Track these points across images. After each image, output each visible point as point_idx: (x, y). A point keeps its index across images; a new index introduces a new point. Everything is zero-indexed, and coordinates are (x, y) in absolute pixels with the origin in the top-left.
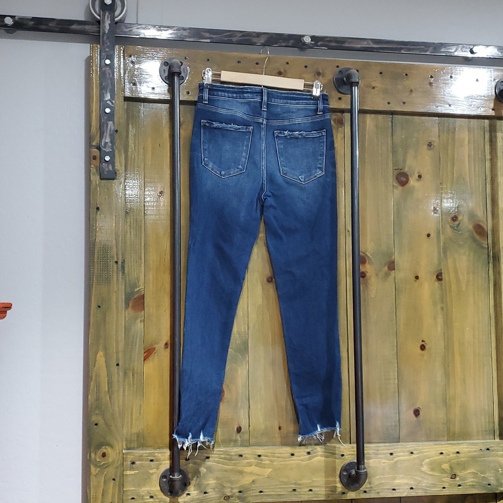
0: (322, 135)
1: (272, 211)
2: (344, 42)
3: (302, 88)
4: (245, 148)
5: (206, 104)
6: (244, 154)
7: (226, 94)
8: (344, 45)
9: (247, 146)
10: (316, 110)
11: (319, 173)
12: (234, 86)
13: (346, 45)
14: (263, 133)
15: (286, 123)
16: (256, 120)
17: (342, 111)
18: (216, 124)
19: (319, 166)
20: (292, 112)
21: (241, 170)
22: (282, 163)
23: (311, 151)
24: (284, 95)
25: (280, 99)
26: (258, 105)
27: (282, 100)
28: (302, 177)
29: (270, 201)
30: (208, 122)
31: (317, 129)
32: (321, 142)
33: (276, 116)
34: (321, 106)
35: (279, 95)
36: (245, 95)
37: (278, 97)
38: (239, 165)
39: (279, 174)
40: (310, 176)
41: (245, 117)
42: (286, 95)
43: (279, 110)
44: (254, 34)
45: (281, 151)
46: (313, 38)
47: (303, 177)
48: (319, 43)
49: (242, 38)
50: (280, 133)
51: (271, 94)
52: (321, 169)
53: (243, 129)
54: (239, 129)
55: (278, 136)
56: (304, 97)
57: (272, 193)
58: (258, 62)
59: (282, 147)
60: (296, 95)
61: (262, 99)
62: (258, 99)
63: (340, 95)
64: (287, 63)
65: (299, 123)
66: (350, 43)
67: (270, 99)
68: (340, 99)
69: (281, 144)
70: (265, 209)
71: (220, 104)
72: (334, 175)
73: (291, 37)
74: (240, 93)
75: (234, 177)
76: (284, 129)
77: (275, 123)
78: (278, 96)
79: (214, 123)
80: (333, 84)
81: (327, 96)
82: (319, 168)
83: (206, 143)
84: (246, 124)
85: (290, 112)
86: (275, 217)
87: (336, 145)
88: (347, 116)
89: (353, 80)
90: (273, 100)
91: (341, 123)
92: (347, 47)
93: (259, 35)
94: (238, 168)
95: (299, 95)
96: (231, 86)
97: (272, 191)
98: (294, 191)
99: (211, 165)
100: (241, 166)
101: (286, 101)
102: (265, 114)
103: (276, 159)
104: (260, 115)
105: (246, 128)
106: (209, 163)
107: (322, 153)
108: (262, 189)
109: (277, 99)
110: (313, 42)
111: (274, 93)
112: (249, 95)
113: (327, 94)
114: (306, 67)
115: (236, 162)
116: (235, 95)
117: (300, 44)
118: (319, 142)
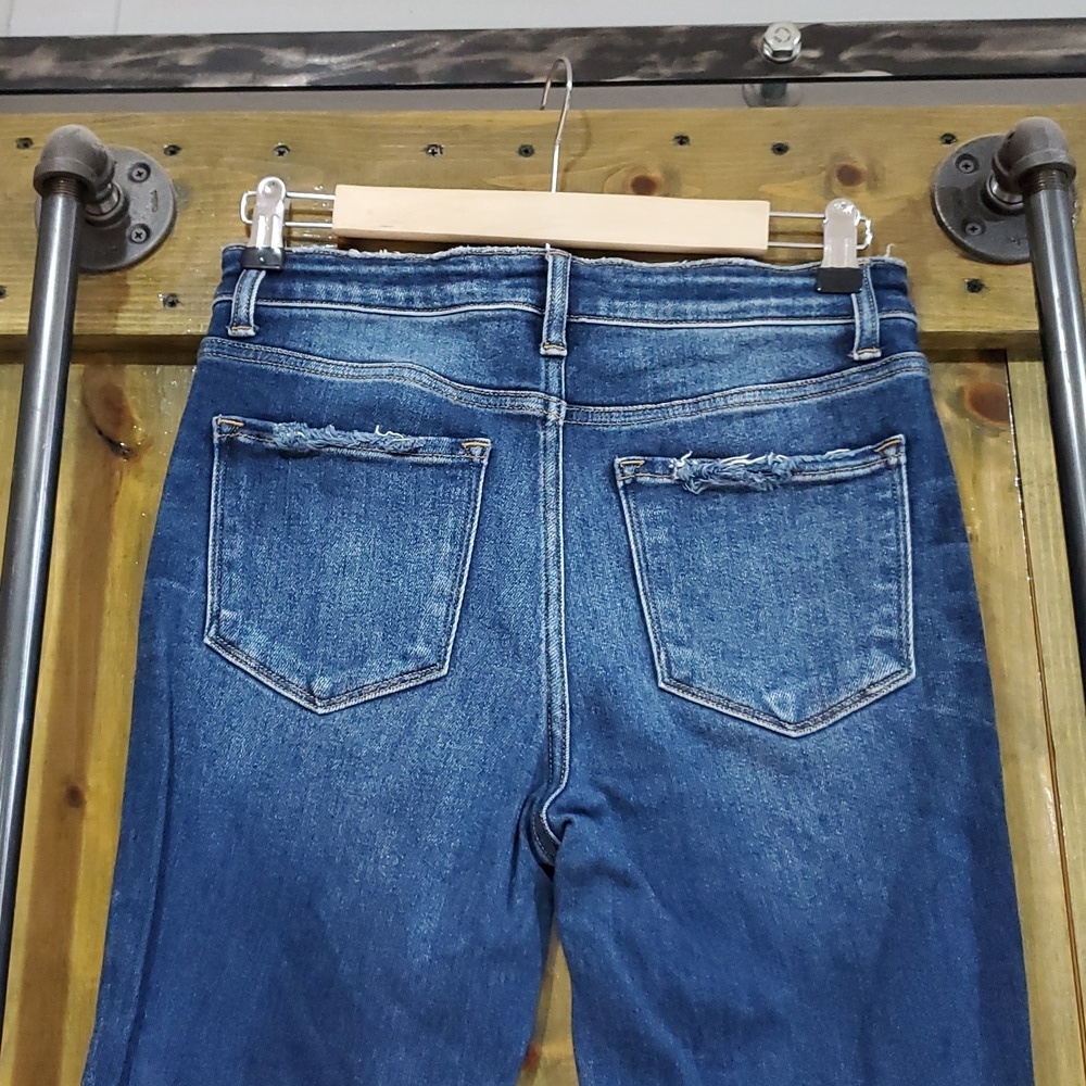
0: (888, 467)
1: (607, 898)
2: (974, 43)
3: (758, 241)
4: (447, 548)
5: (247, 339)
6: (442, 580)
7: (355, 291)
8: (972, 54)
9: (458, 540)
10: (845, 341)
11: (885, 674)
12: (398, 255)
13: (986, 52)
14: (549, 469)
15: (679, 414)
16: (508, 404)
17: (995, 352)
18: (284, 434)
19: (878, 631)
20: (711, 360)
21: (425, 668)
22: (668, 626)
23: (828, 552)
24: (662, 280)
25: (643, 298)
26: (521, 331)
27: (650, 305)
28: (783, 700)
29: (593, 841)
30: (246, 426)
31: (853, 437)
32: (885, 504)
33: (625, 384)
34: (867, 317)
35: (634, 280)
36: (453, 289)
37: (629, 292)
38: (413, 639)
39: (648, 686)
40: (833, 689)
41: (451, 394)
42: (673, 279)
43: (638, 351)
44: (520, 39)
45: (654, 562)
46: (813, 35)
47: (790, 697)
48: (845, 56)
49: (460, 60)
50: (650, 467)
51: (594, 278)
52: (891, 647)
53: (437, 450)
54: (414, 451)
55: (633, 487)
56: (772, 280)
57: (606, 790)
58: (528, 142)
59: (662, 536)
60: (728, 274)
61: (541, 304)
62: (521, 303)
63: (973, 270)
64: (682, 140)
65: (753, 414)
66: (1003, 43)
67: (584, 302)
68: (975, 286)
69: (653, 524)
70: (564, 891)
71: (322, 337)
72: (977, 680)
73: (701, 37)
74: (427, 279)
75: (386, 707)
76: (669, 446)
77: (617, 419)
78: (627, 286)
79: (276, 427)
80: (929, 216)
81: (903, 270)
82: (885, 644)
83: (234, 530)
84: (457, 428)
85: (696, 359)
86: (625, 941)
87: (974, 526)
88: (1026, 376)
89: (1036, 158)
90: (603, 304)
91: (993, 408)
92: (990, 63)
93: (543, 40)
94: (405, 657)
95: (739, 275)
96: (384, 254)
97: (608, 781)
98: (743, 780)
99: (255, 644)
100: (428, 643)
101: (670, 305)
102: (554, 375)
103: (631, 603)
104: (528, 375)
105: (453, 450)
106: (244, 633)
107: (889, 561)
108: (546, 772)
109: (622, 298)
110: (814, 54)
111: (609, 272)
112: (475, 287)
113: (900, 262)
114: (780, 149)
115: (398, 623)
116: (399, 293)
117: (749, 65)
118: (872, 504)
